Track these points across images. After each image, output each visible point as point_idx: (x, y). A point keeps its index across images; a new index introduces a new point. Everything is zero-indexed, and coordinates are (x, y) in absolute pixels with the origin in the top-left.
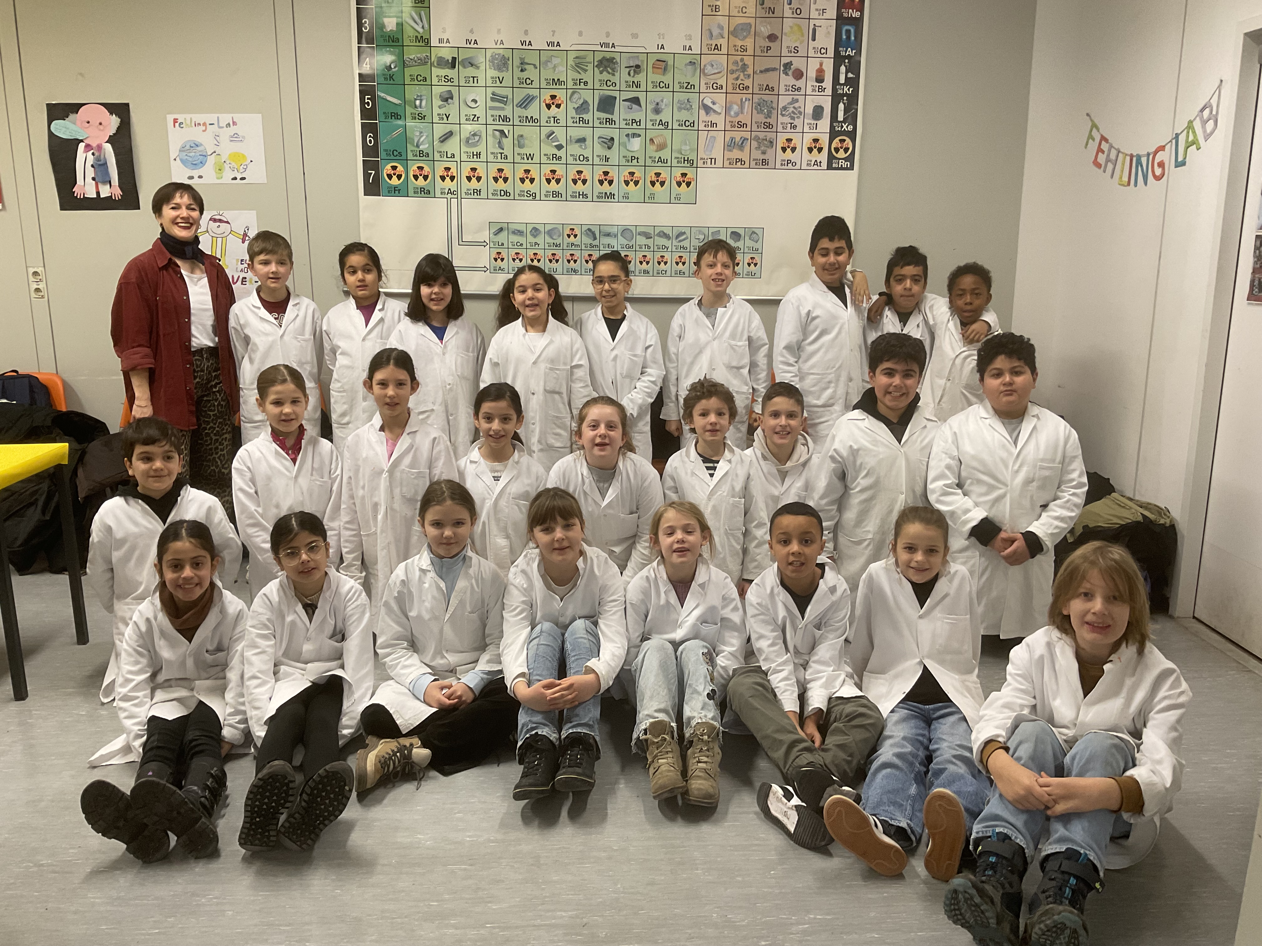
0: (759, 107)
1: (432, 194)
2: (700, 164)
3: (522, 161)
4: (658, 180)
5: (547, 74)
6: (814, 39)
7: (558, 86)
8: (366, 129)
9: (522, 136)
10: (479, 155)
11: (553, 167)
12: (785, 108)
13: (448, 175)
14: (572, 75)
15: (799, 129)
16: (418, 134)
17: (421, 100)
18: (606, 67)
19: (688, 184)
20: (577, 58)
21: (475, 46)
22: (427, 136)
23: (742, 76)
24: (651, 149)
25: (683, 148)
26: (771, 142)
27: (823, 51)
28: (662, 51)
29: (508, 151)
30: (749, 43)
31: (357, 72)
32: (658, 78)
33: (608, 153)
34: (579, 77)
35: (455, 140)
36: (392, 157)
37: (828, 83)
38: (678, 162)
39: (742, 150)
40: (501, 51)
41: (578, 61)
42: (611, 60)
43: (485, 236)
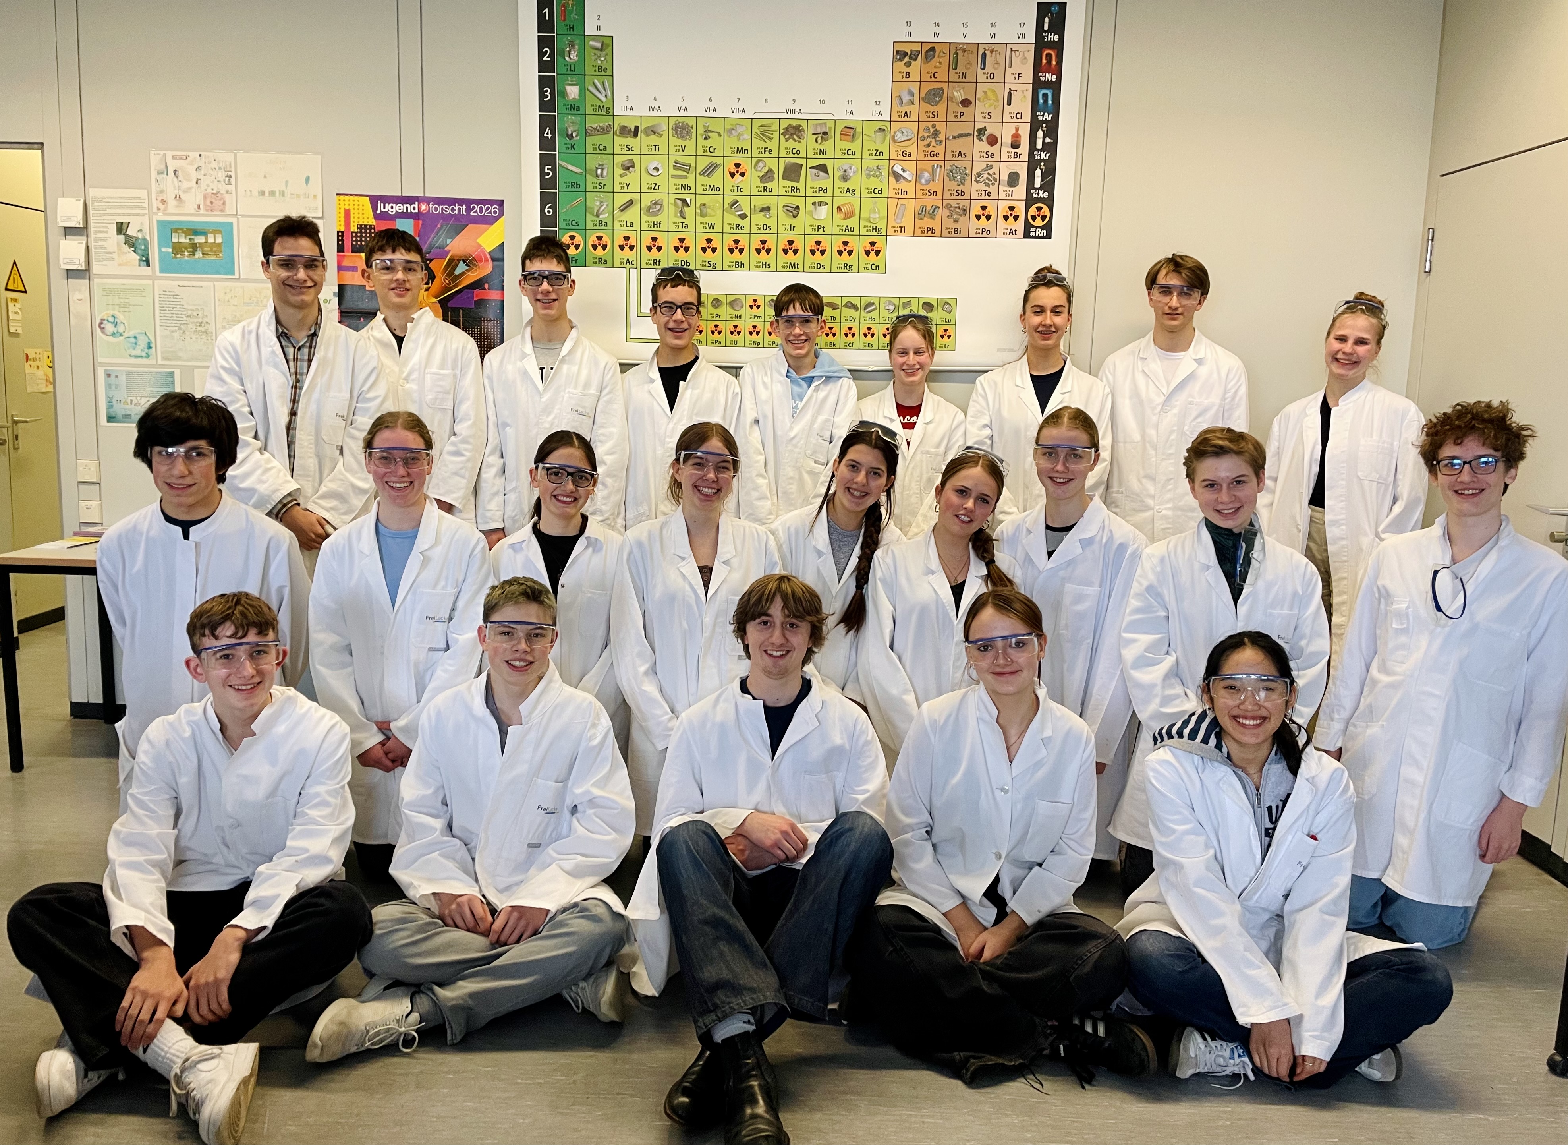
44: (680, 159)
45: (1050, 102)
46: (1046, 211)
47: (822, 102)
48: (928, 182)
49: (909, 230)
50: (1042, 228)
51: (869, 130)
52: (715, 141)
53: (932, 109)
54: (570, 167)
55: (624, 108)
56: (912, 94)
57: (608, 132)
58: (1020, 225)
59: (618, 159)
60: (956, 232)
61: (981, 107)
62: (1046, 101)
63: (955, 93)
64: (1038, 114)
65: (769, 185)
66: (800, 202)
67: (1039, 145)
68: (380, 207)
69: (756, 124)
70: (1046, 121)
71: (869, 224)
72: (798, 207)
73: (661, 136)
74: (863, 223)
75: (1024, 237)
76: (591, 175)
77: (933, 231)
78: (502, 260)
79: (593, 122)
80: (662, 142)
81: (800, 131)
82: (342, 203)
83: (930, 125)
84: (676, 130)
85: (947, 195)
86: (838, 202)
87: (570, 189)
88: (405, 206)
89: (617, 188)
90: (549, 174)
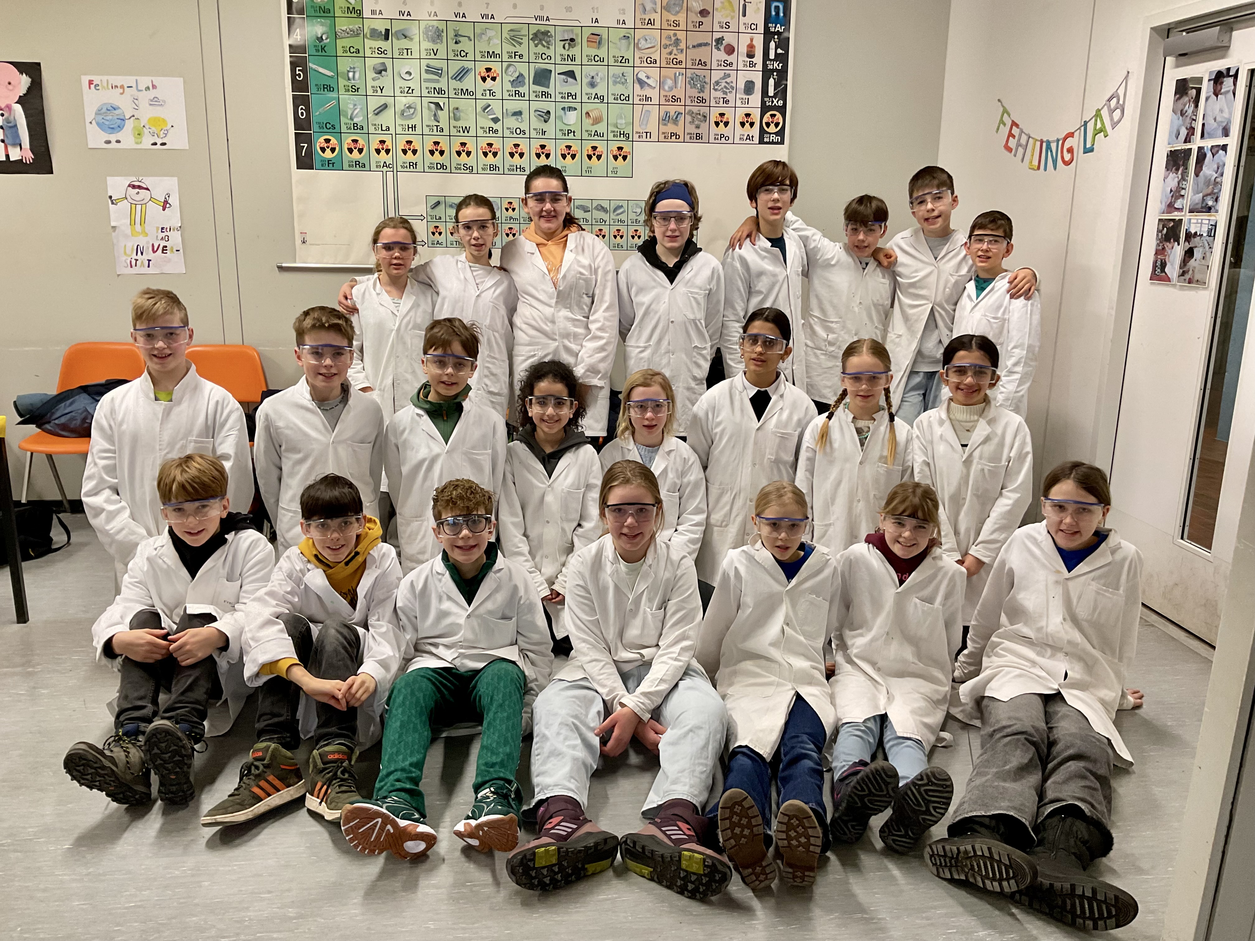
0: (692, 81)
1: (367, 168)
2: (636, 137)
3: (458, 134)
4: (594, 154)
5: (482, 46)
6: (744, 15)
7: (492, 59)
8: (297, 101)
9: (457, 109)
10: (414, 127)
11: (490, 141)
12: (717, 83)
13: (383, 148)
14: (508, 48)
15: (732, 104)
16: (351, 106)
17: (354, 72)
18: (541, 40)
19: (625, 158)
20: (511, 30)
21: (409, 18)
22: (361, 109)
23: (675, 51)
24: (587, 122)
25: (619, 121)
26: (705, 117)
27: (753, 27)
28: (596, 24)
29: (443, 124)
30: (681, 18)
31: (287, 42)
32: (593, 52)
33: (545, 127)
34: (514, 49)
35: (390, 112)
36: (325, 130)
37: (758, 59)
38: (614, 136)
39: (677, 125)
40: (435, 23)
41: (512, 33)
42: (546, 33)
43: (421, 209)
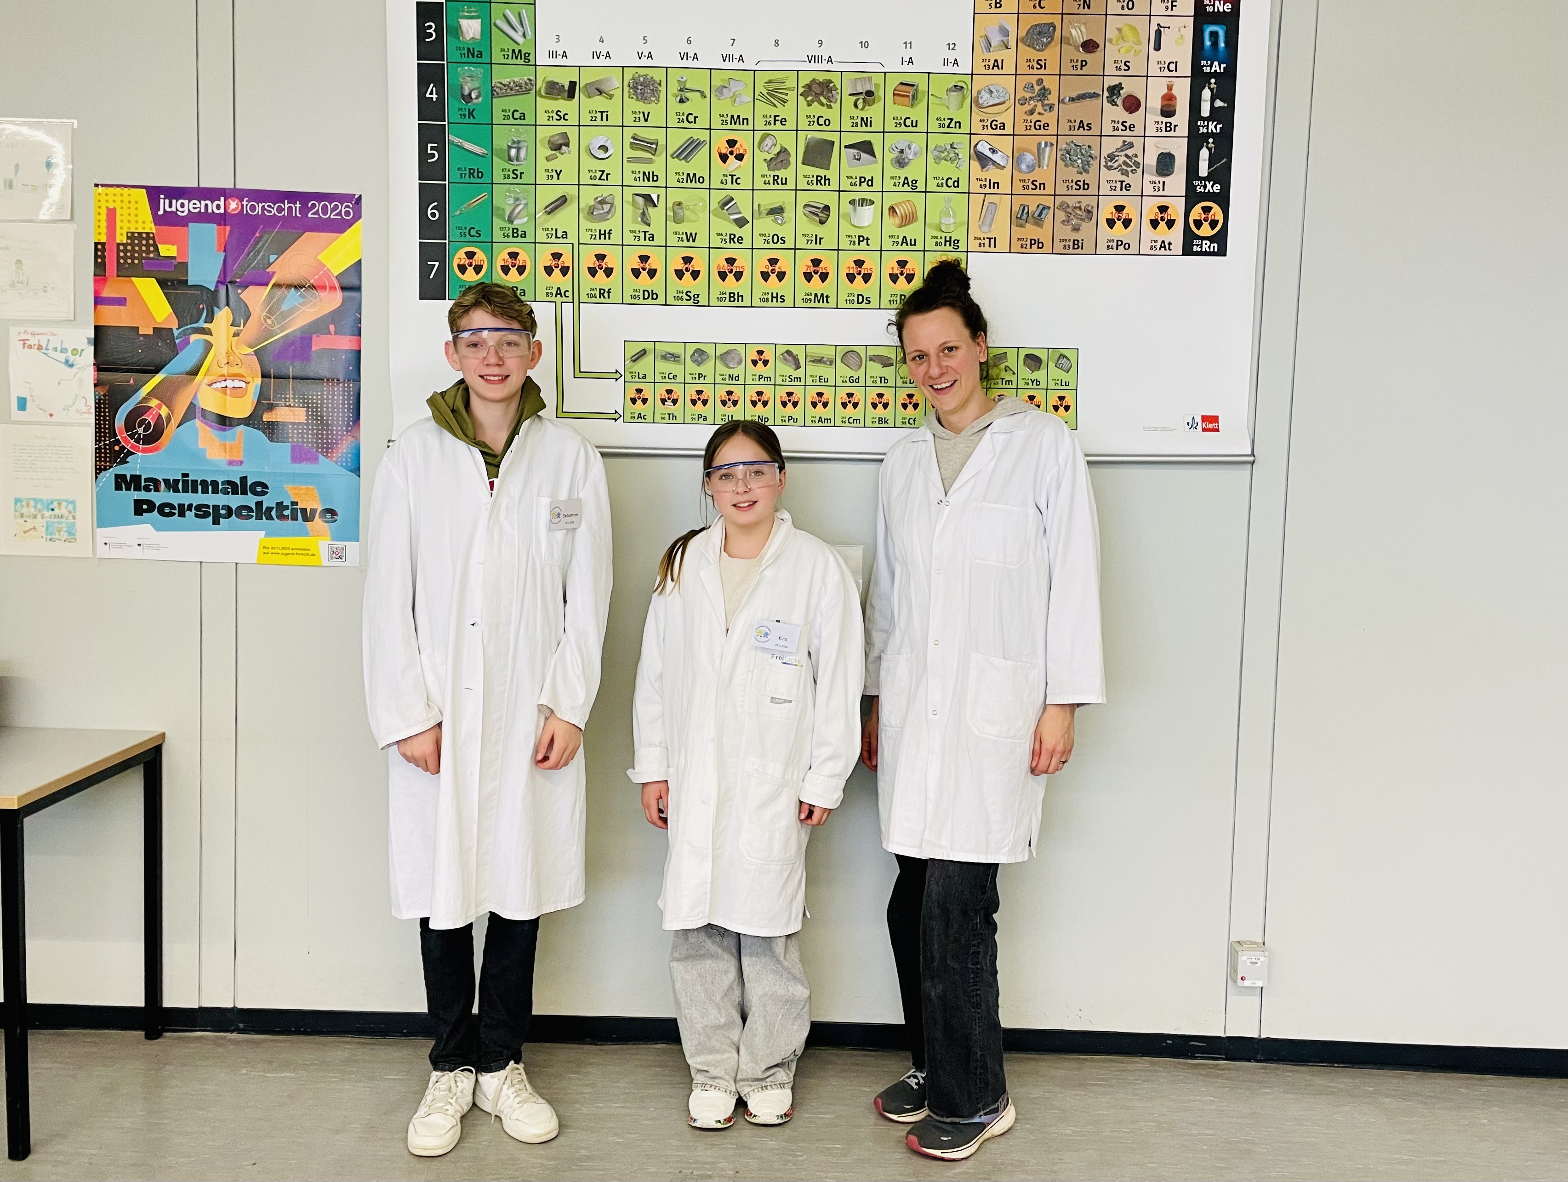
44: (643, 133)
45: (1222, 45)
46: (1217, 212)
47: (864, 45)
48: (1031, 168)
49: (1003, 245)
50: (1211, 239)
51: (939, 87)
52: (696, 105)
53: (1035, 55)
54: (467, 145)
55: (552, 54)
56: (1005, 32)
57: (528, 91)
58: (1176, 236)
59: (544, 133)
60: (1077, 245)
61: (1113, 53)
62: (1215, 44)
63: (1073, 32)
64: (1203, 63)
65: (782, 173)
66: (829, 199)
67: (1205, 111)
68: (164, 205)
69: (761, 79)
70: (1215, 74)
71: (939, 234)
72: (827, 208)
73: (611, 97)
74: (930, 232)
75: (1183, 254)
76: (500, 158)
77: (1039, 244)
78: (358, 289)
79: (503, 75)
80: (612, 107)
81: (830, 90)
82: (103, 198)
83: (1033, 80)
84: (635, 88)
85: (1061, 189)
86: (890, 200)
87: (467, 179)
88: (203, 203)
89: (542, 178)
90: (433, 156)
